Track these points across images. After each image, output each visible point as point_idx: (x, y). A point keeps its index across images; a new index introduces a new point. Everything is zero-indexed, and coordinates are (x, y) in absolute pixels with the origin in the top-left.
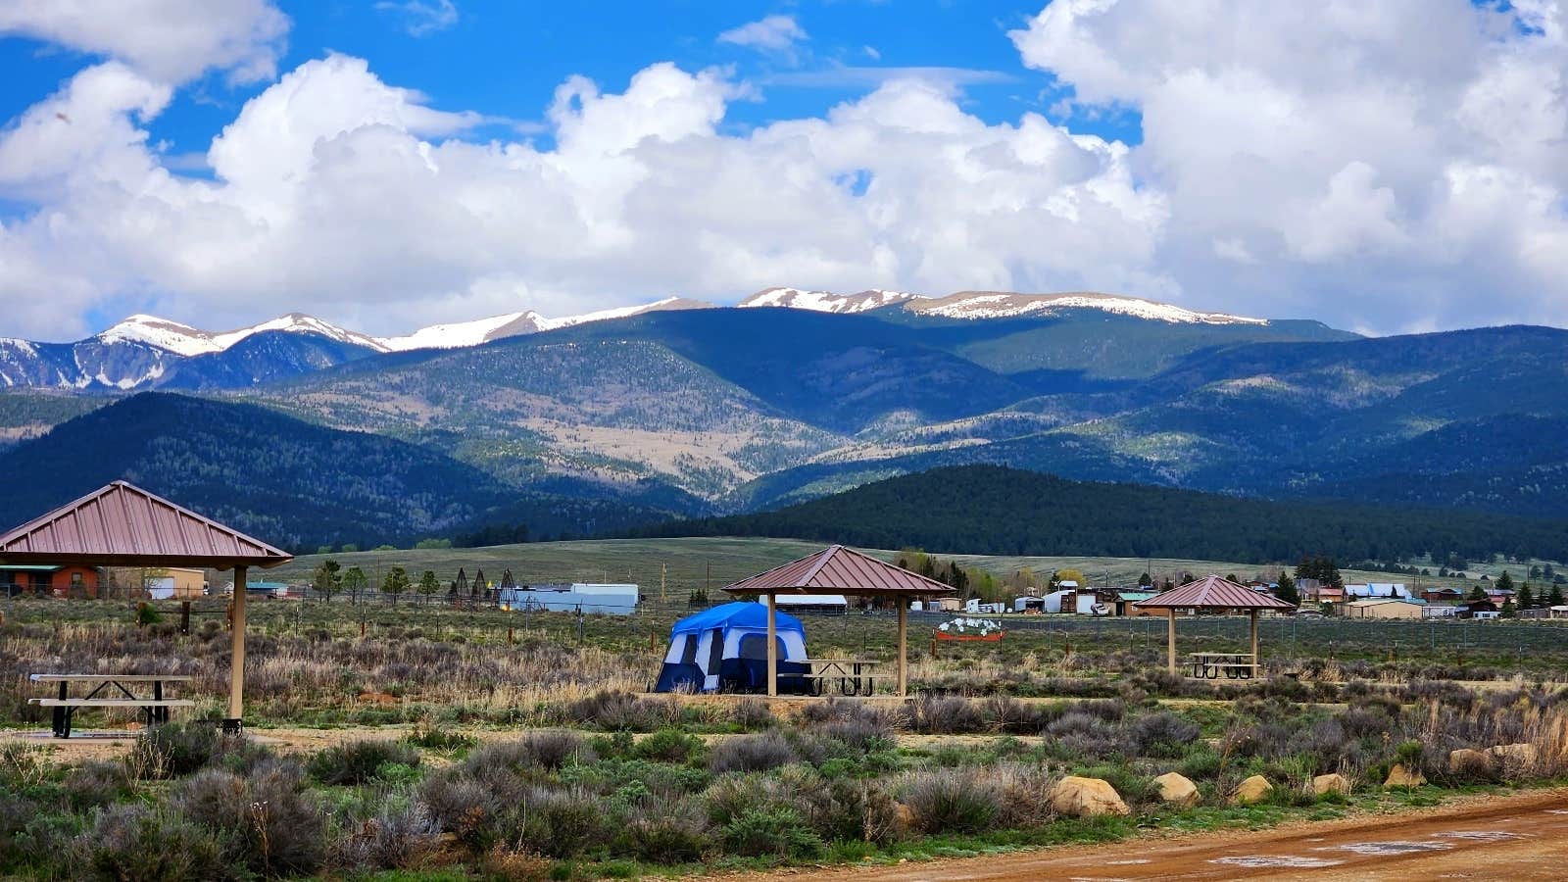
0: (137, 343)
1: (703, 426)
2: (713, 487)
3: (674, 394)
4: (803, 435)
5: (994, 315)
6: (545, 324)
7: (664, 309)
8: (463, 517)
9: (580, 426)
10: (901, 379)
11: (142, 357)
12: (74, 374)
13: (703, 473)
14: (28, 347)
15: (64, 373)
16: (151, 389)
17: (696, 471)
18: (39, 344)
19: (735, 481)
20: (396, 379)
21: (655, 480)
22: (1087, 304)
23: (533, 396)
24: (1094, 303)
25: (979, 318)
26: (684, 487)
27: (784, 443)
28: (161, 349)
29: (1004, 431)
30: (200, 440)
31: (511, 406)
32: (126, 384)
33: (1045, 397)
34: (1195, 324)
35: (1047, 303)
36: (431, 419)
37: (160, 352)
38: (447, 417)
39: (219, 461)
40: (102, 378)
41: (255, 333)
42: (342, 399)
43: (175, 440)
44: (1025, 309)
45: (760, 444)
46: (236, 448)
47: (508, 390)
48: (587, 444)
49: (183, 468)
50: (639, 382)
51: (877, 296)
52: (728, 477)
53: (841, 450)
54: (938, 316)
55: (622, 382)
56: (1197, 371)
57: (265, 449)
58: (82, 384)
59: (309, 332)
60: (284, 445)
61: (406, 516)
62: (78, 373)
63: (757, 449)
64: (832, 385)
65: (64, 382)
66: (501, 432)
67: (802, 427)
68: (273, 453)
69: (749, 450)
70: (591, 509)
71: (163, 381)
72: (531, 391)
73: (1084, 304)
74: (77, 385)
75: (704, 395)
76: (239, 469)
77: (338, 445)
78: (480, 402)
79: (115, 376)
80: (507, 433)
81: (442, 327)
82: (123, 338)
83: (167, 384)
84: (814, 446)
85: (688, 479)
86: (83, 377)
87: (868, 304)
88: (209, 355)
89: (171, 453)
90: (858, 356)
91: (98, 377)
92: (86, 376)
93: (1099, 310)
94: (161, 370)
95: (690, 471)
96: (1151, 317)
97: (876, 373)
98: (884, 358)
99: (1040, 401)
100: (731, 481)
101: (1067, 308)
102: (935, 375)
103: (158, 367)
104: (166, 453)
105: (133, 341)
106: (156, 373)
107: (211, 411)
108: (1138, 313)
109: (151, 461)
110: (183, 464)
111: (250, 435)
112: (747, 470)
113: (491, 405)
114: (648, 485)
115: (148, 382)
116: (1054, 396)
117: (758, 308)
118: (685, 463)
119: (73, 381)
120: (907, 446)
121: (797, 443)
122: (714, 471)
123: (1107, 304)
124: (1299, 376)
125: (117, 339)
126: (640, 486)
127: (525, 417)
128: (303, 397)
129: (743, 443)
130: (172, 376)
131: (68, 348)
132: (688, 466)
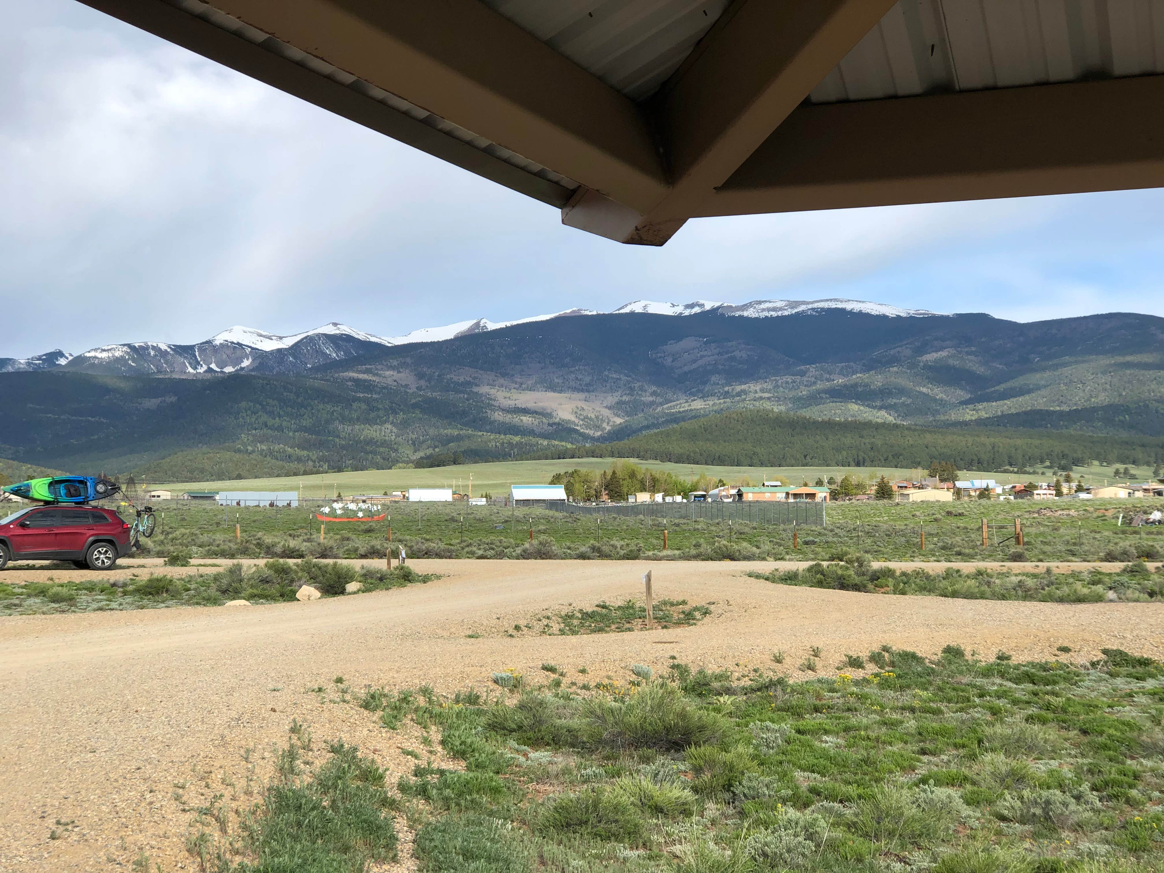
0: (235, 344)
1: (591, 388)
2: (598, 427)
3: (573, 369)
4: (654, 393)
5: (776, 315)
6: (492, 326)
7: (568, 315)
8: (434, 450)
9: (512, 391)
10: (716, 357)
11: (238, 353)
12: (196, 365)
13: (591, 419)
14: (166, 348)
15: (189, 363)
16: (242, 373)
17: (586, 417)
18: (173, 345)
19: (611, 423)
20: (395, 363)
21: (559, 424)
22: (836, 306)
23: (482, 372)
24: (840, 305)
25: (766, 317)
26: (578, 428)
27: (642, 399)
28: (250, 347)
29: (781, 388)
30: (268, 404)
31: (468, 379)
32: (229, 369)
33: (808, 366)
34: (906, 317)
35: (810, 306)
36: (417, 388)
37: (249, 349)
38: (427, 386)
39: (280, 416)
40: (213, 366)
41: (308, 336)
42: (362, 376)
43: (252, 404)
44: (796, 310)
45: (627, 400)
46: (290, 409)
47: (467, 368)
48: (517, 402)
49: (257, 422)
50: (550, 362)
51: (702, 306)
52: (606, 421)
53: (678, 402)
54: (740, 316)
55: (539, 362)
56: (907, 348)
57: (309, 408)
58: (201, 370)
59: (342, 334)
60: (321, 406)
61: (396, 450)
62: (198, 363)
63: (624, 403)
64: (673, 361)
65: (190, 370)
66: (462, 396)
67: (654, 388)
68: (314, 411)
69: (620, 403)
70: (514, 443)
71: (251, 368)
72: (481, 369)
73: (834, 306)
74: (198, 371)
75: (592, 369)
76: (293, 422)
77: (355, 405)
78: (448, 376)
79: (222, 365)
80: (466, 396)
81: (427, 329)
82: (226, 341)
83: (253, 370)
84: (661, 400)
85: (581, 422)
86: (202, 366)
87: (697, 310)
88: (279, 350)
89: (249, 412)
90: (689, 343)
91: (211, 366)
92: (204, 365)
93: (843, 310)
94: (250, 360)
95: (582, 417)
96: (878, 313)
97: (701, 353)
98: (705, 343)
99: (804, 369)
100: (608, 423)
101: (822, 309)
102: (737, 354)
103: (248, 359)
104: (246, 412)
105: (232, 343)
106: (246, 363)
107: (275, 385)
108: (869, 311)
109: (236, 418)
110: (257, 419)
111: (300, 400)
112: (618, 416)
113: (455, 379)
114: (554, 427)
115: (242, 369)
116: (814, 366)
117: (626, 313)
118: (579, 412)
119: (195, 368)
120: (719, 399)
121: (651, 399)
122: (597, 417)
123: (849, 306)
124: (973, 349)
125: (222, 342)
126: (550, 428)
127: (477, 385)
128: (337, 375)
129: (616, 399)
130: (256, 364)
131: (191, 348)
132: (581, 415)
